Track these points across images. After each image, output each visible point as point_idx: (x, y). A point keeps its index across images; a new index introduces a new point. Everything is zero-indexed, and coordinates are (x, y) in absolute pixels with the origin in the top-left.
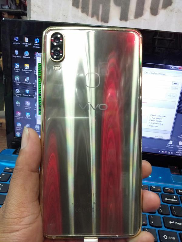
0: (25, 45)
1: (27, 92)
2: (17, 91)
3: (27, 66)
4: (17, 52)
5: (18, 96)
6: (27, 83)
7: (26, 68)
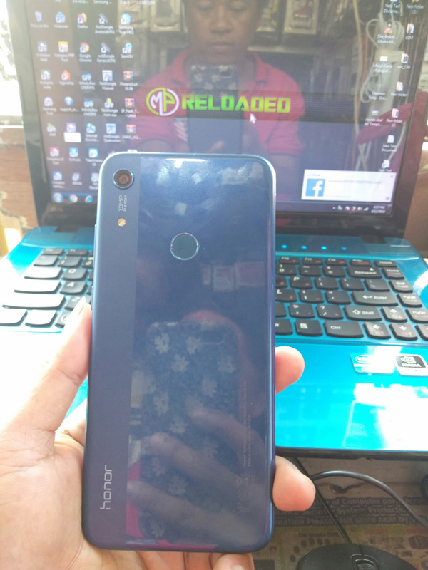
1: (69, 104)
2: (48, 101)
3: (63, 46)
5: (49, 114)
6: (66, 84)
7: (63, 51)
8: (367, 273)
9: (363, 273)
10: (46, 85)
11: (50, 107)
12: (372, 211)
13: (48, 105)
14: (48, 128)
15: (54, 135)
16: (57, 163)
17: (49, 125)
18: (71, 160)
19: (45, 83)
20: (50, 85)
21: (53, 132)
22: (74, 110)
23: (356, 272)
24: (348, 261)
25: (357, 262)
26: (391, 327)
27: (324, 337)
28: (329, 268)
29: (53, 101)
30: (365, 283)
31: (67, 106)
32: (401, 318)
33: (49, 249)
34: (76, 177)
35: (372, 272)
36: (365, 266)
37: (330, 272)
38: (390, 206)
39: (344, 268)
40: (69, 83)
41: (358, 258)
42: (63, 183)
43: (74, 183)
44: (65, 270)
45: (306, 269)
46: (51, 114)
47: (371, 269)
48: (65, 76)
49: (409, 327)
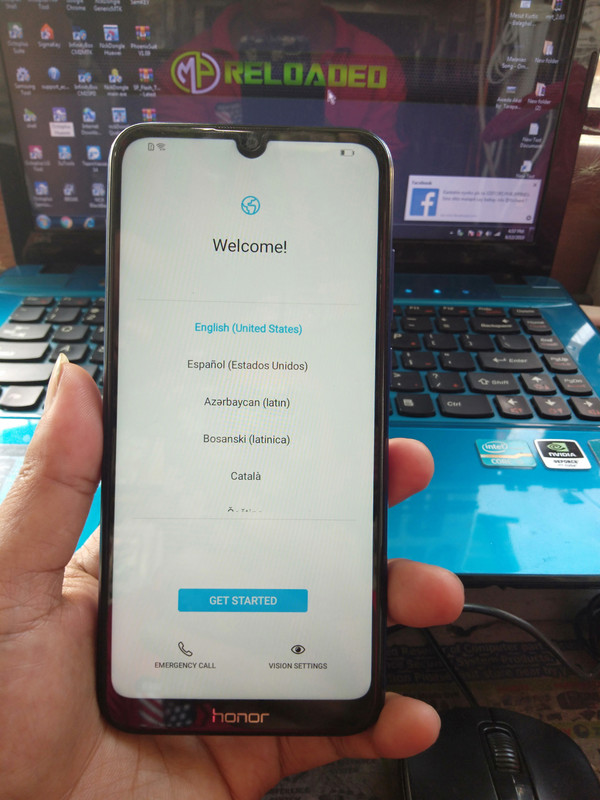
2: (22, 74)
8: (499, 326)
9: (493, 326)
10: (17, 48)
11: (25, 83)
12: (507, 237)
13: (22, 80)
14: (25, 116)
15: (34, 126)
16: (41, 170)
17: (26, 110)
18: (60, 164)
19: (16, 44)
20: (22, 48)
21: (32, 123)
22: (63, 87)
23: (483, 325)
24: (471, 310)
25: (484, 311)
26: (533, 402)
27: (438, 418)
28: (444, 320)
29: (30, 73)
30: (496, 340)
31: (52, 82)
32: (547, 388)
33: (33, 298)
34: (69, 190)
35: (506, 325)
36: (496, 316)
37: (446, 326)
38: (531, 228)
39: (467, 319)
40: (52, 45)
41: (486, 305)
42: (50, 199)
43: (67, 199)
44: (56, 327)
45: (411, 322)
46: (29, 93)
47: (505, 321)
48: (47, 33)
49: (558, 401)
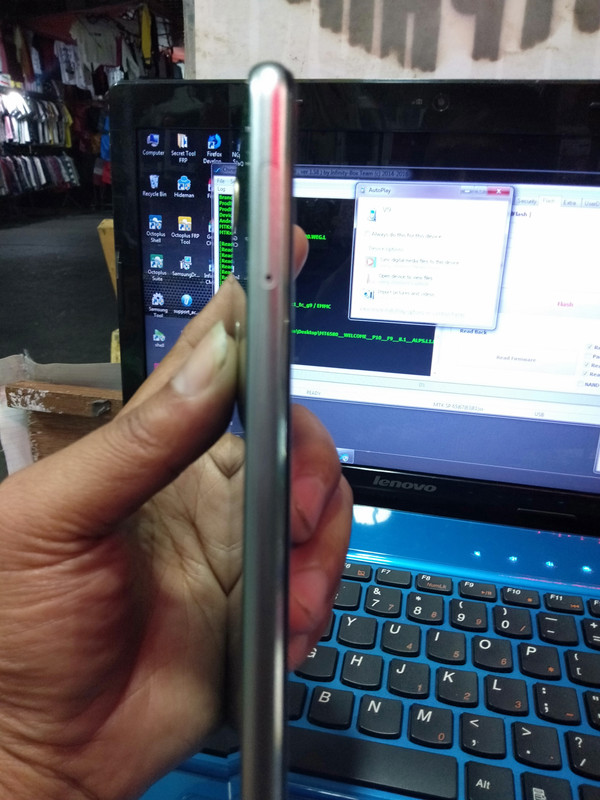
0: (177, 157)
1: (186, 303)
2: (158, 299)
3: (185, 222)
4: (154, 180)
5: (158, 316)
6: (186, 275)
7: (183, 229)
10: (156, 276)
11: (159, 307)
15: (162, 345)
19: (155, 272)
20: (161, 276)
22: (193, 312)
28: (594, 625)
29: (165, 298)
31: (185, 308)
40: (190, 274)
45: (552, 625)
46: (161, 316)
